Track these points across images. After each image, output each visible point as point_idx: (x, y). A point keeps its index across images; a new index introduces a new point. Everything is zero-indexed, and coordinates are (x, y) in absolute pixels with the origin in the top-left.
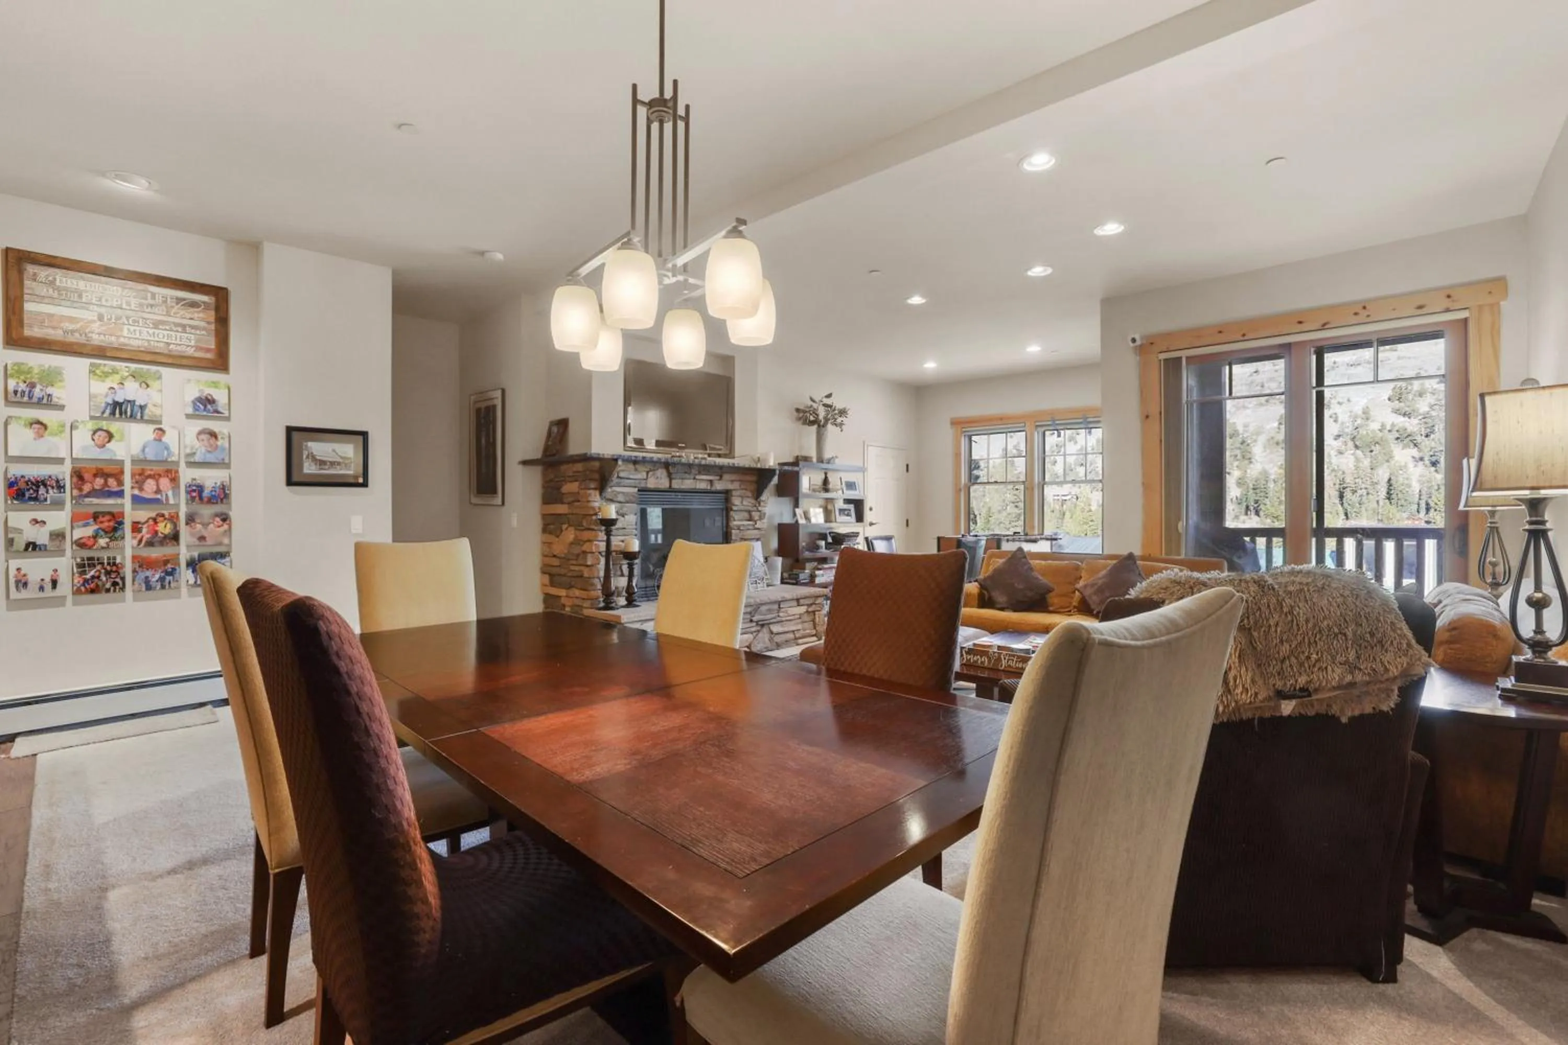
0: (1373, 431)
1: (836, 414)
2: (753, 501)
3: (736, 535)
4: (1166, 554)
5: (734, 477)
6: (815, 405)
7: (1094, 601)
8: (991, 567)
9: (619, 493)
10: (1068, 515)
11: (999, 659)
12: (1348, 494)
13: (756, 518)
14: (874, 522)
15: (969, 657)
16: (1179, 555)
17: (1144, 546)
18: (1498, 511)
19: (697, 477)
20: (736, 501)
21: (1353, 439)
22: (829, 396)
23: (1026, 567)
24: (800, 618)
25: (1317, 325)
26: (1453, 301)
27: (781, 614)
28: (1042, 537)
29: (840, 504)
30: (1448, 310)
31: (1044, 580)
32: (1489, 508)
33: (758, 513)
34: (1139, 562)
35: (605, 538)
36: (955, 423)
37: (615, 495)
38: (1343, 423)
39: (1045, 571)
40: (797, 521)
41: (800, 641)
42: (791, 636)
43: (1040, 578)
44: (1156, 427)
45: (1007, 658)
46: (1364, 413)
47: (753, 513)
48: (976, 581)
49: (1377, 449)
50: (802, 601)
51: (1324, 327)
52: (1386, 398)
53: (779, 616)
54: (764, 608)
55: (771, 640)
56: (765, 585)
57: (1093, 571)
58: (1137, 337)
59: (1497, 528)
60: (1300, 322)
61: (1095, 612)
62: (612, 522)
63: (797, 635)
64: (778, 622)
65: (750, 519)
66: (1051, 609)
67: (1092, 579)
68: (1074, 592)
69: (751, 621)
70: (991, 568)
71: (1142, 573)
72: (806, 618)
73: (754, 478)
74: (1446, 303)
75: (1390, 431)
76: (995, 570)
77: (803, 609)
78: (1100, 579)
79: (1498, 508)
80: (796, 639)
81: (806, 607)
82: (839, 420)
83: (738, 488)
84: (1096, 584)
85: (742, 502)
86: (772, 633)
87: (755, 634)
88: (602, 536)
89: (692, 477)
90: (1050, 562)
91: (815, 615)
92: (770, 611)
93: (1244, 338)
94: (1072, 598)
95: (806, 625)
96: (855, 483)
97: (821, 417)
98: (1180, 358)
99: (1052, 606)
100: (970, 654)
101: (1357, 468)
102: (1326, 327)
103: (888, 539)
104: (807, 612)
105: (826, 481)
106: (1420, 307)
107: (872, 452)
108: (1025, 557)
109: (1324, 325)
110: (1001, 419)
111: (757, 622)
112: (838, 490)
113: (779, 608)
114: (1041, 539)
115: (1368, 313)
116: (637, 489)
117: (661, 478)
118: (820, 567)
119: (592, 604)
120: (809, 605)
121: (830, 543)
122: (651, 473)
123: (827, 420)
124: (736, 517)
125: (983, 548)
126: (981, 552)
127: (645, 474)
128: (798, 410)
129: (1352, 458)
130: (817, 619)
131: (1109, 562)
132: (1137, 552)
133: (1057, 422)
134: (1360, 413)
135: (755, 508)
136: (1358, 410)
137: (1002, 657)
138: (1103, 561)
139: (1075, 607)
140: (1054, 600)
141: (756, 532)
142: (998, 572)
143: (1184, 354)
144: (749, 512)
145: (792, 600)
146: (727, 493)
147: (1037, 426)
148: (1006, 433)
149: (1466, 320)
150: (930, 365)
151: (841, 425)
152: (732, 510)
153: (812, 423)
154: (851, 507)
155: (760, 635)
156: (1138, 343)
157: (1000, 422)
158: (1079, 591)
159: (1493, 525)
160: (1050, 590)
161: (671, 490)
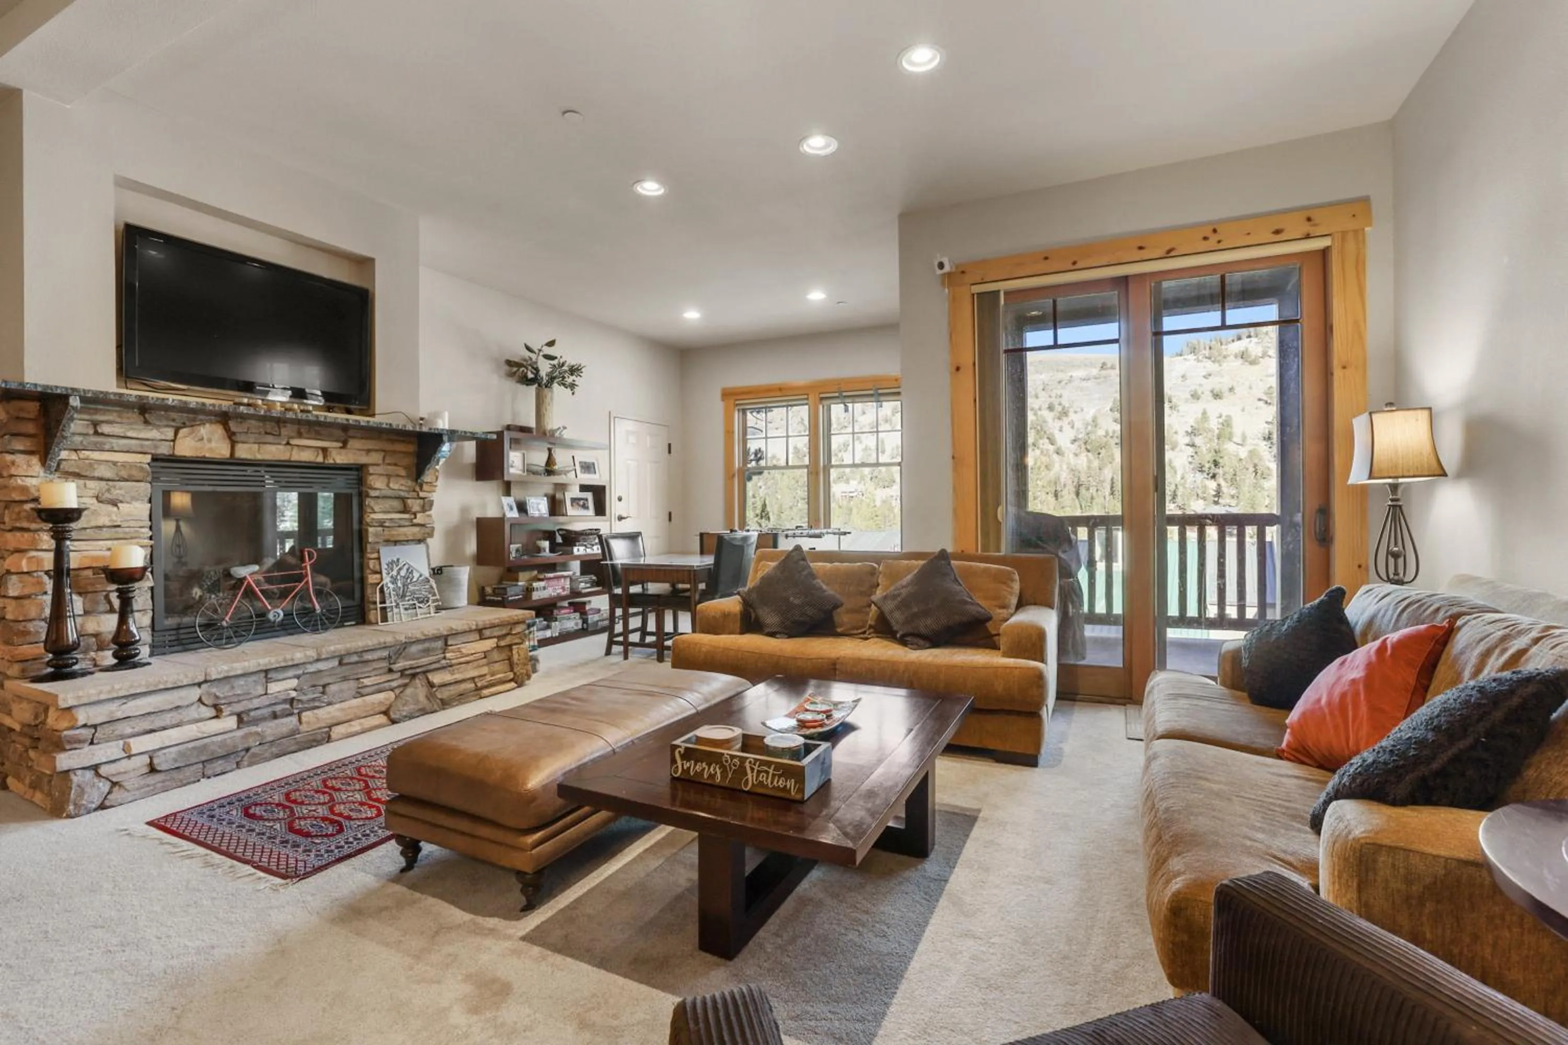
0: (1100, 437)
1: (566, 371)
2: (410, 483)
3: (376, 535)
4: (983, 550)
5: (370, 444)
6: (533, 356)
7: (897, 619)
8: (759, 573)
9: (100, 462)
10: (855, 511)
11: (741, 771)
12: (1083, 491)
13: (416, 508)
14: (624, 515)
15: (687, 765)
16: (999, 551)
17: (956, 540)
18: (1402, 483)
19: (294, 442)
20: (377, 483)
21: (1085, 443)
22: (551, 344)
23: (805, 573)
24: (485, 657)
25: (1160, 252)
26: (1315, 225)
27: (448, 655)
28: (829, 531)
29: (574, 492)
30: (1308, 237)
31: (829, 591)
32: (1390, 481)
33: (418, 501)
34: (953, 562)
35: (52, 544)
36: (727, 394)
37: (91, 465)
38: (1078, 429)
39: (831, 577)
40: (504, 515)
41: (485, 692)
42: (471, 686)
43: (824, 587)
44: (969, 383)
45: (756, 768)
46: (1093, 421)
47: (409, 501)
48: (738, 593)
49: (1103, 451)
50: (487, 633)
51: (1169, 254)
52: (1108, 408)
53: (445, 658)
54: (414, 649)
55: (430, 697)
56: (432, 610)
57: (894, 576)
58: (946, 261)
59: (1400, 507)
60: (1141, 248)
61: (898, 636)
62: (72, 515)
63: (479, 685)
64: (444, 668)
65: (405, 510)
66: (839, 630)
67: (892, 588)
68: (870, 606)
69: (391, 671)
70: (760, 575)
71: (957, 576)
72: (496, 656)
73: (412, 448)
74: (1306, 228)
75: (1112, 437)
76: (763, 578)
77: (489, 644)
78: (903, 587)
79: (1401, 480)
80: (478, 689)
81: (496, 640)
82: (570, 380)
83: (381, 462)
84: (899, 595)
85: (388, 485)
86: (431, 685)
87: (397, 691)
88: (46, 540)
89: (284, 442)
90: (836, 564)
91: (511, 650)
92: (427, 652)
93: (1074, 267)
94: (868, 614)
95: (497, 667)
96: (593, 464)
97: (543, 373)
98: (998, 291)
99: (841, 627)
100: (688, 760)
101: (1089, 468)
102: (1172, 254)
103: (633, 537)
104: (498, 647)
105: (550, 461)
106: (1277, 232)
107: (623, 429)
108: (804, 559)
109: (1169, 251)
110: (780, 389)
111: (402, 672)
112: (569, 472)
113: (446, 644)
114: (828, 533)
115: (1219, 239)
116: (148, 458)
117: (210, 441)
118: (541, 576)
119: (23, 671)
120: (500, 638)
121: (559, 544)
122: (183, 432)
123: (552, 379)
124: (376, 508)
125: (754, 546)
126: (751, 552)
127: (170, 433)
128: (509, 363)
129: (1085, 459)
130: (515, 657)
131: (914, 562)
132: (950, 550)
133: (845, 394)
134: (1090, 420)
135: (415, 494)
136: (1089, 418)
137: (747, 765)
138: (906, 562)
139: (871, 627)
140: (843, 618)
141: (416, 529)
142: (767, 581)
143: (1003, 286)
144: (403, 500)
145: (471, 631)
146: (359, 471)
147: (822, 399)
148: (787, 406)
149: (1324, 253)
150: (692, 315)
151: (572, 386)
152: (368, 496)
153: (526, 381)
154: (589, 496)
155: (409, 691)
156: (947, 268)
157: (779, 394)
158: (876, 605)
159: (1395, 503)
160: (837, 606)
161: (233, 462)
